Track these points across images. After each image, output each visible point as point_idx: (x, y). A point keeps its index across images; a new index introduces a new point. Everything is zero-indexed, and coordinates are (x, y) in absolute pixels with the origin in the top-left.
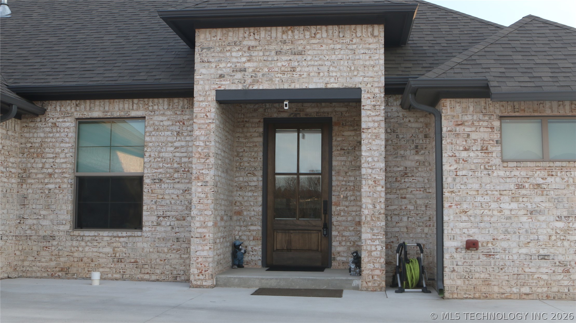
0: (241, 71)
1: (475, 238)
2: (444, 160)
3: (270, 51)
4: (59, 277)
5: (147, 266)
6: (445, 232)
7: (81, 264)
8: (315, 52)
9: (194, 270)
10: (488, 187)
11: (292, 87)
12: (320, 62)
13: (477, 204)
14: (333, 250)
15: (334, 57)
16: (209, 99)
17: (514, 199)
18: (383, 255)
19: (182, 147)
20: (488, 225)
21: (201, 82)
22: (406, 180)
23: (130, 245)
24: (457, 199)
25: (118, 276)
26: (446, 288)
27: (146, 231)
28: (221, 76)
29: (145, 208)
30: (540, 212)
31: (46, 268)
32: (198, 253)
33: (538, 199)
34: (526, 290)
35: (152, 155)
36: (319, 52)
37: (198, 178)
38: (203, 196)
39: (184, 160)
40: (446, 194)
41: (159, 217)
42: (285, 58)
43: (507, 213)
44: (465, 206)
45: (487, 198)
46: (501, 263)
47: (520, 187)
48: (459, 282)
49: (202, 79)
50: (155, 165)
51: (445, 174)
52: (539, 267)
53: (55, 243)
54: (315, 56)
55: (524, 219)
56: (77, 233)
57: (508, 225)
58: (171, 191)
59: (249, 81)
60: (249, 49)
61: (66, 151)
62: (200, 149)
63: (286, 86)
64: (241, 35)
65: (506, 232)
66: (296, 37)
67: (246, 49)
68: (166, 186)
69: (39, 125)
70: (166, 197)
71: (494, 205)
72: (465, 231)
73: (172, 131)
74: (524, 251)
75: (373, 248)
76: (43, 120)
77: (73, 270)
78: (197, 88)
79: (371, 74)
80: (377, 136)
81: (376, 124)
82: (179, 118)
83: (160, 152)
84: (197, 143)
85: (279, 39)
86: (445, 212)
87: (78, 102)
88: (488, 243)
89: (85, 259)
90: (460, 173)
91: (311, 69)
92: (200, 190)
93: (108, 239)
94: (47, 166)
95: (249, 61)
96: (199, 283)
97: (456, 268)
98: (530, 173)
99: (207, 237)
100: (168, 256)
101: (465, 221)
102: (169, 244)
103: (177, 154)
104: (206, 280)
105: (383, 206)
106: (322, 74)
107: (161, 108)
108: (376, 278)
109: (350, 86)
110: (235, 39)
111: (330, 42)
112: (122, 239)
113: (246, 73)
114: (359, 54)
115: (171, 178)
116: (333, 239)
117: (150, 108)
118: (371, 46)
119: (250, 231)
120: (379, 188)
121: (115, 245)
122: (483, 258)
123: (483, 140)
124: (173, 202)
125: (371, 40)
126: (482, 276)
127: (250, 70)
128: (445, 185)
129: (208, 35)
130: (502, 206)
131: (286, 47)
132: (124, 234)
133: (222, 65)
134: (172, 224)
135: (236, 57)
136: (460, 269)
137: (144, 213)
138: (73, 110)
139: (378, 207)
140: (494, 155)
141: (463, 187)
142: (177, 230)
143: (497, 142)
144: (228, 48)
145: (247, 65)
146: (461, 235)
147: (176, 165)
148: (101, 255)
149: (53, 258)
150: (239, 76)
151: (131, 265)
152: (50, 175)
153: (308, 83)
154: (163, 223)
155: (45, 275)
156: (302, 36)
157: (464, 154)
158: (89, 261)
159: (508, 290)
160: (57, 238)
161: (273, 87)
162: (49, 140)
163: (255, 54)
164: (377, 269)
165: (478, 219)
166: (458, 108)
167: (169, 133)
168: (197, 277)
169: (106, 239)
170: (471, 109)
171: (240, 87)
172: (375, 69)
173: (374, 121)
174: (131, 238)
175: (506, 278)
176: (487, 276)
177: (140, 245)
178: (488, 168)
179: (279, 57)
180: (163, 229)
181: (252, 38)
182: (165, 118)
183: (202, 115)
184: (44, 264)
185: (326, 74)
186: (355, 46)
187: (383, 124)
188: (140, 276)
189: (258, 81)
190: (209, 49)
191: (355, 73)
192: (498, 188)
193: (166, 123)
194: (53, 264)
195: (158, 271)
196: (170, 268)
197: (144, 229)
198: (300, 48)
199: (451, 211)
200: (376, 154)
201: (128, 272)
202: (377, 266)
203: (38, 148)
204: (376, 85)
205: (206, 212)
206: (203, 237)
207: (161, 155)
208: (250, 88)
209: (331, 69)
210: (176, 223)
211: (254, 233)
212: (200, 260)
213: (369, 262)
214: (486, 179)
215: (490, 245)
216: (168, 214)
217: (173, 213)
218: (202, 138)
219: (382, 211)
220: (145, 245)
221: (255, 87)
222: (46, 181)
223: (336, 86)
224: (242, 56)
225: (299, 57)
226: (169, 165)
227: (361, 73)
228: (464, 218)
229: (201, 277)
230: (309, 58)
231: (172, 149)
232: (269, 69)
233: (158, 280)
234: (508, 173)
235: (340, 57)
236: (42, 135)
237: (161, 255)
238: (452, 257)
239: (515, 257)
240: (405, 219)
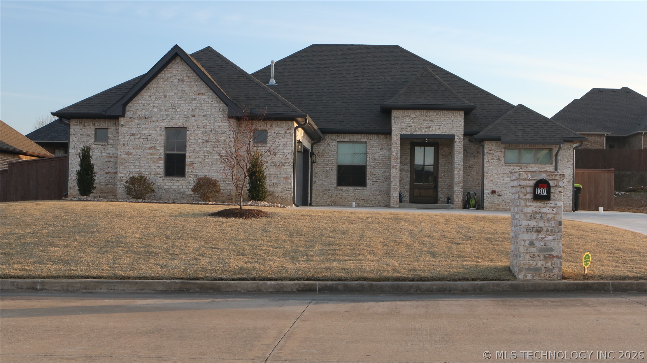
0: (410, 127)
1: (495, 190)
2: (485, 163)
3: (421, 119)
4: (332, 205)
5: (368, 201)
6: (485, 187)
7: (341, 200)
8: (438, 121)
9: (392, 201)
10: (500, 172)
11: (429, 134)
12: (440, 125)
13: (495, 178)
14: (439, 196)
15: (445, 123)
16: (398, 137)
17: (508, 176)
18: (462, 196)
19: (383, 154)
20: (499, 185)
21: (395, 131)
22: (470, 169)
23: (361, 193)
24: (489, 176)
26: (484, 207)
27: (368, 187)
28: (402, 129)
29: (367, 178)
31: (326, 202)
32: (393, 195)
35: (370, 157)
36: (439, 121)
37: (393, 167)
38: (395, 174)
39: (383, 159)
40: (485, 175)
41: (373, 182)
42: (426, 122)
43: (506, 181)
44: (492, 179)
45: (499, 176)
46: (503, 198)
47: (510, 172)
48: (489, 205)
49: (395, 129)
50: (371, 161)
51: (485, 167)
53: (330, 192)
54: (438, 122)
56: (339, 188)
57: (506, 185)
58: (378, 172)
59: (413, 131)
60: (413, 118)
61: (334, 155)
62: (394, 156)
63: (427, 133)
64: (410, 113)
65: (505, 188)
66: (431, 114)
67: (412, 118)
68: (376, 170)
69: (322, 144)
70: (376, 174)
71: (501, 179)
72: (491, 187)
73: (378, 148)
75: (458, 194)
76: (323, 142)
77: (338, 203)
78: (393, 133)
79: (458, 129)
80: (460, 153)
81: (460, 148)
82: (381, 143)
83: (373, 156)
84: (393, 154)
85: (424, 115)
86: (485, 181)
87: (338, 135)
88: (499, 191)
89: (343, 198)
90: (490, 167)
91: (436, 127)
92: (394, 171)
93: (352, 190)
94: (326, 161)
95: (413, 123)
96: (394, 206)
97: (488, 200)
98: (514, 168)
99: (397, 189)
100: (377, 197)
101: (491, 184)
102: (377, 192)
103: (381, 157)
104: (396, 205)
105: (462, 178)
106: (440, 129)
107: (374, 138)
108: (459, 204)
109: (451, 134)
110: (408, 114)
111: (444, 117)
112: (358, 190)
113: (412, 128)
114: (454, 122)
115: (378, 166)
116: (439, 192)
117: (369, 138)
118: (459, 119)
119: (405, 188)
120: (461, 172)
121: (355, 192)
122: (497, 197)
123: (498, 156)
124: (379, 176)
125: (459, 117)
126: (497, 203)
127: (413, 127)
128: (485, 171)
129: (397, 113)
130: (504, 179)
131: (427, 118)
132: (359, 188)
133: (402, 124)
134: (379, 184)
135: (408, 122)
136: (489, 200)
137: (367, 180)
138: (336, 138)
139: (460, 179)
140: (502, 161)
141: (491, 172)
142: (381, 187)
143: (503, 157)
144: (405, 118)
145: (412, 125)
146: (490, 189)
147: (380, 161)
148: (349, 197)
149: (329, 198)
150: (409, 129)
151: (362, 201)
152: (327, 164)
153: (435, 132)
154: (375, 184)
155: (326, 204)
156: (433, 114)
157: (492, 161)
158: (344, 199)
159: (506, 207)
160: (330, 190)
161: (422, 134)
162: (326, 150)
163: (415, 120)
164: (460, 201)
165: (496, 183)
166: (490, 145)
167: (377, 149)
168: (393, 204)
169: (351, 190)
170: (495, 145)
171: (409, 133)
172: (460, 128)
173: (459, 147)
174: (362, 190)
175: (505, 203)
176: (499, 203)
177: (365, 193)
178: (500, 166)
179: (424, 122)
180: (375, 186)
181: (414, 114)
182: (376, 143)
183: (395, 143)
184: (325, 200)
185: (442, 129)
186: (453, 119)
187: (463, 149)
188: (366, 205)
189: (416, 131)
190: (397, 118)
191: (453, 129)
192: (503, 173)
193: (376, 145)
194: (329, 200)
195: (373, 203)
196: (378, 202)
197: (367, 186)
198: (432, 119)
199: (487, 180)
200: (460, 159)
201: (361, 203)
202: (460, 200)
203: (321, 153)
204: (460, 134)
205: (396, 180)
206: (395, 189)
207: (374, 157)
208: (413, 133)
209: (444, 127)
210: (380, 184)
211: (406, 189)
212: (394, 197)
213: (457, 199)
214: (499, 170)
215: (500, 192)
216: (377, 180)
217: (379, 180)
218: (395, 152)
219: (462, 180)
220: (368, 193)
221: (415, 133)
222: (325, 167)
223: (446, 134)
224: (410, 121)
225: (432, 122)
226: (377, 161)
227: (455, 129)
228: (491, 183)
229: (395, 204)
230: (436, 123)
231: (379, 155)
232: (421, 126)
233: (373, 206)
234: (507, 168)
235: (447, 123)
236: (323, 148)
237: (374, 196)
238: (487, 196)
239: (508, 196)
240: (469, 183)
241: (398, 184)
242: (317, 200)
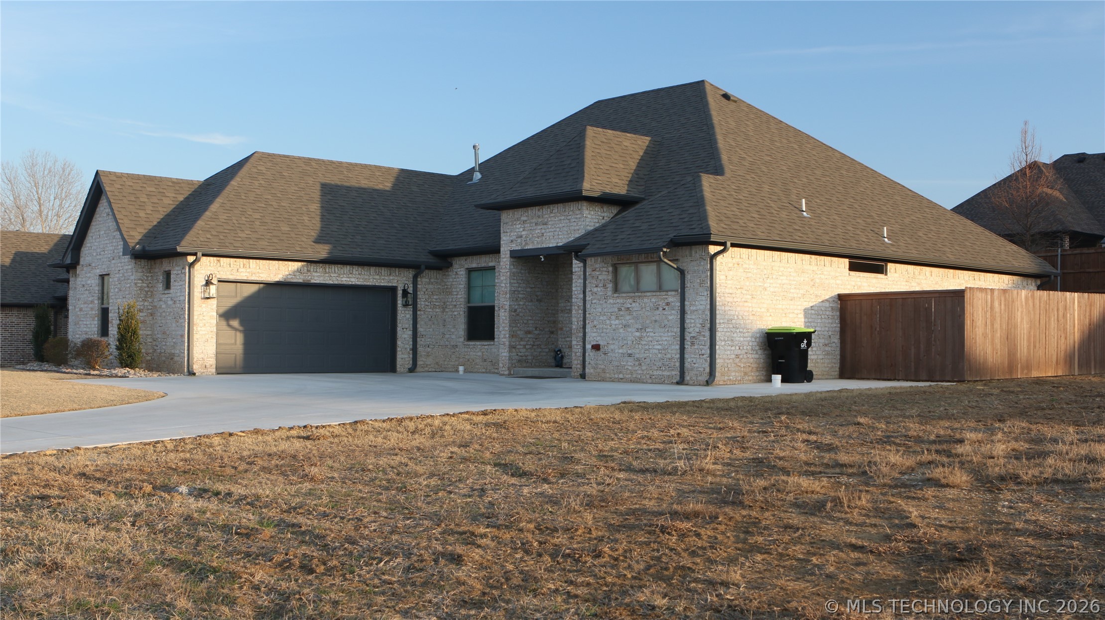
0: (520, 237)
1: (599, 343)
3: (533, 223)
8: (552, 223)
9: (501, 365)
10: (605, 310)
11: (542, 246)
12: (555, 229)
13: (600, 321)
15: (560, 225)
16: (507, 256)
17: (617, 318)
20: (605, 335)
21: (503, 246)
23: (490, 351)
24: (592, 318)
25: (484, 370)
26: (587, 375)
27: (496, 342)
28: (512, 241)
29: (496, 326)
30: (629, 326)
33: (628, 317)
34: (621, 376)
35: (498, 292)
36: (554, 222)
38: (504, 318)
40: (587, 315)
42: (539, 227)
43: (613, 326)
44: (595, 323)
45: (605, 318)
46: (610, 359)
47: (620, 310)
48: (592, 371)
49: (504, 244)
51: (586, 302)
52: (627, 362)
53: (458, 350)
54: (553, 225)
55: (621, 330)
56: (466, 343)
57: (614, 334)
59: (524, 243)
60: (524, 222)
61: (463, 290)
63: (539, 246)
64: (520, 214)
65: (613, 339)
66: (544, 213)
67: (522, 222)
69: (450, 273)
71: (608, 322)
72: (595, 338)
74: (621, 351)
75: (577, 350)
76: (452, 270)
78: (502, 249)
79: (577, 235)
80: (579, 277)
84: (502, 285)
85: (536, 215)
86: (587, 326)
87: (467, 258)
88: (604, 346)
91: (550, 234)
92: (503, 314)
93: (480, 347)
94: (454, 300)
95: (524, 230)
96: (502, 372)
97: (590, 361)
98: (625, 301)
99: (506, 344)
101: (595, 332)
104: (506, 371)
106: (555, 237)
108: (578, 370)
110: (518, 216)
111: (559, 215)
112: (486, 347)
113: (522, 239)
114: (572, 222)
117: (498, 260)
118: (578, 216)
120: (580, 312)
121: (483, 350)
122: (603, 356)
123: (604, 280)
125: (577, 212)
126: (602, 367)
127: (524, 236)
128: (587, 310)
129: (505, 215)
130: (612, 322)
131: (540, 220)
132: (488, 343)
133: (512, 234)
135: (518, 228)
136: (592, 363)
137: (496, 330)
138: (465, 263)
139: (580, 324)
140: (609, 289)
141: (594, 310)
143: (611, 281)
144: (515, 222)
145: (523, 233)
146: (593, 341)
148: (477, 357)
149: (457, 360)
150: (519, 240)
151: (489, 364)
152: (455, 306)
153: (549, 243)
156: (546, 212)
157: (595, 290)
158: (472, 361)
159: (613, 376)
160: (459, 347)
161: (535, 247)
162: (454, 283)
163: (526, 225)
164: (579, 364)
165: (600, 331)
166: (594, 264)
168: (502, 369)
170: (599, 260)
171: (520, 248)
173: (578, 267)
174: (490, 346)
175: (613, 368)
176: (604, 367)
177: (494, 350)
178: (606, 298)
179: (536, 227)
181: (525, 215)
183: (504, 266)
184: (453, 364)
186: (570, 217)
187: (582, 269)
188: (493, 370)
189: (527, 244)
190: (506, 224)
191: (570, 235)
192: (610, 311)
197: (495, 340)
198: (546, 220)
199: (589, 326)
200: (579, 288)
201: (488, 368)
202: (579, 362)
203: (450, 288)
205: (506, 329)
206: (504, 344)
208: (524, 248)
209: (559, 233)
212: (504, 358)
213: (575, 359)
214: (605, 305)
215: (606, 347)
218: (504, 281)
220: (496, 350)
221: (527, 248)
222: (453, 310)
224: (521, 227)
225: (545, 227)
227: (573, 235)
228: (595, 330)
229: (504, 369)
230: (550, 227)
232: (532, 235)
234: (615, 301)
235: (563, 225)
236: (451, 280)
238: (589, 355)
239: (617, 355)
241: (507, 336)
242: (446, 363)
